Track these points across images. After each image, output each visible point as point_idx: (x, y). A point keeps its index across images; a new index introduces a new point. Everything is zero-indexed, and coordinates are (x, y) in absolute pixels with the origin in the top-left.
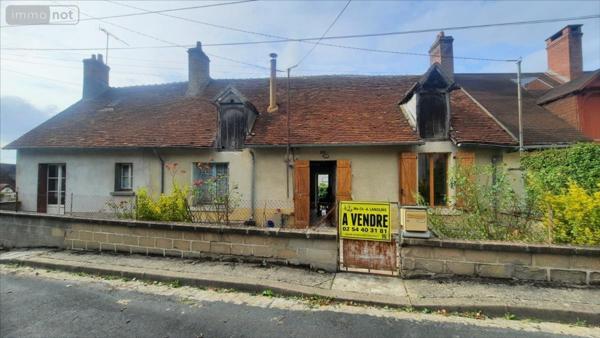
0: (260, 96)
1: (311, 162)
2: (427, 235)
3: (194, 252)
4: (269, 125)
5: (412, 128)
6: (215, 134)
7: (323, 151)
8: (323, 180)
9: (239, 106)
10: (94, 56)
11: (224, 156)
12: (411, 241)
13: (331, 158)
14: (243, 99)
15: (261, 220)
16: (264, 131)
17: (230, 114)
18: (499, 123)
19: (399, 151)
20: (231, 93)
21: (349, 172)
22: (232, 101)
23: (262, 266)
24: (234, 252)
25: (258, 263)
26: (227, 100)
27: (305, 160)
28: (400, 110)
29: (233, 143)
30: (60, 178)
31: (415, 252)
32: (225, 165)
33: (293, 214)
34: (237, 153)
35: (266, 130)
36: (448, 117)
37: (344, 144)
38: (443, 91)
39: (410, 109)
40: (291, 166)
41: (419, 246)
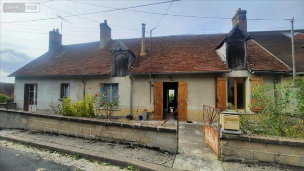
0: (137, 47)
1: (164, 83)
2: (240, 132)
3: (92, 136)
4: (141, 62)
5: (223, 62)
6: (111, 68)
7: (171, 76)
8: (171, 92)
9: (125, 52)
10: (54, 29)
11: (116, 80)
12: (228, 136)
13: (175, 81)
14: (126, 48)
15: (136, 115)
16: (138, 66)
17: (120, 56)
18: (278, 59)
19: (216, 76)
20: (120, 45)
21: (185, 89)
22: (121, 49)
23: (130, 147)
24: (114, 137)
25: (128, 145)
26: (118, 49)
27: (160, 82)
28: (216, 53)
29: (121, 72)
30: (35, 91)
31: (231, 143)
32: (117, 85)
33: (153, 112)
34: (123, 78)
35: (139, 65)
36: (246, 55)
37: (182, 72)
38: (242, 40)
39: (222, 52)
40: (152, 85)
41: (234, 139)
